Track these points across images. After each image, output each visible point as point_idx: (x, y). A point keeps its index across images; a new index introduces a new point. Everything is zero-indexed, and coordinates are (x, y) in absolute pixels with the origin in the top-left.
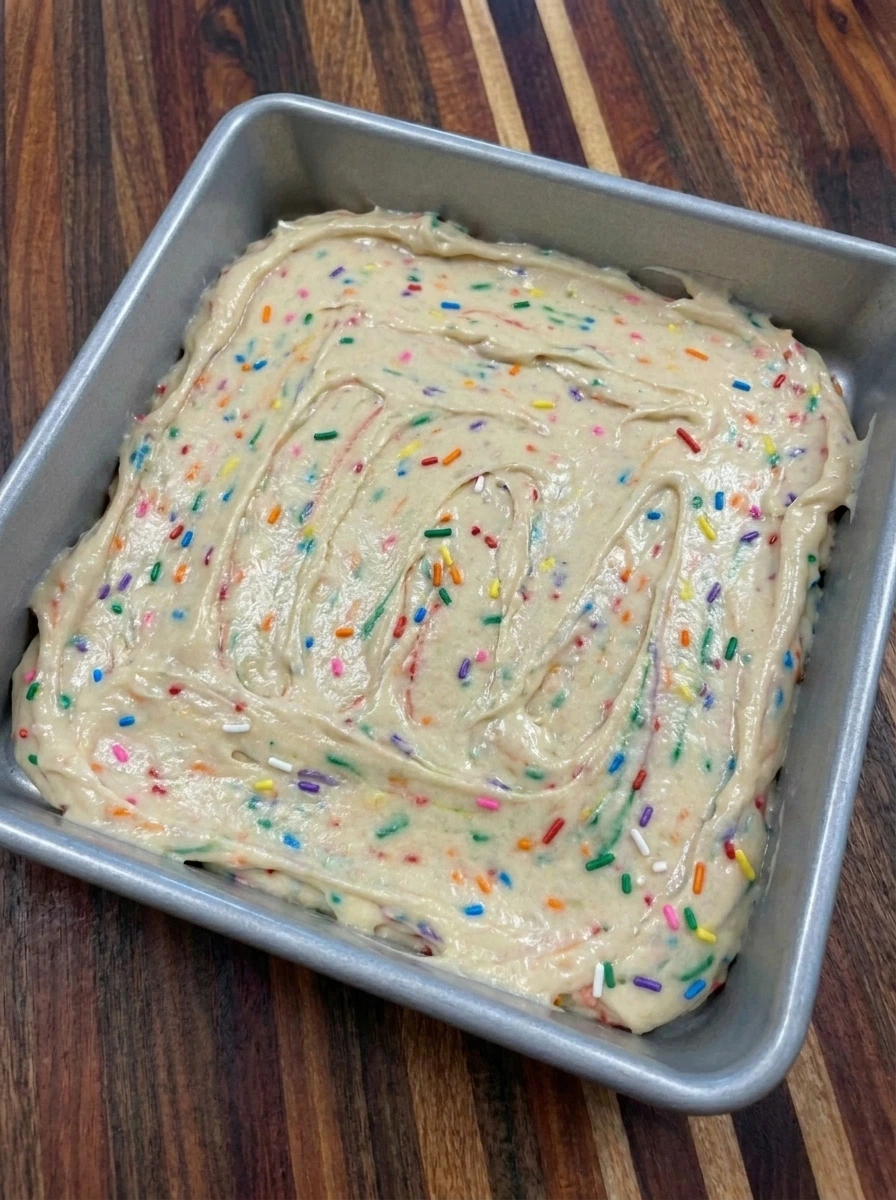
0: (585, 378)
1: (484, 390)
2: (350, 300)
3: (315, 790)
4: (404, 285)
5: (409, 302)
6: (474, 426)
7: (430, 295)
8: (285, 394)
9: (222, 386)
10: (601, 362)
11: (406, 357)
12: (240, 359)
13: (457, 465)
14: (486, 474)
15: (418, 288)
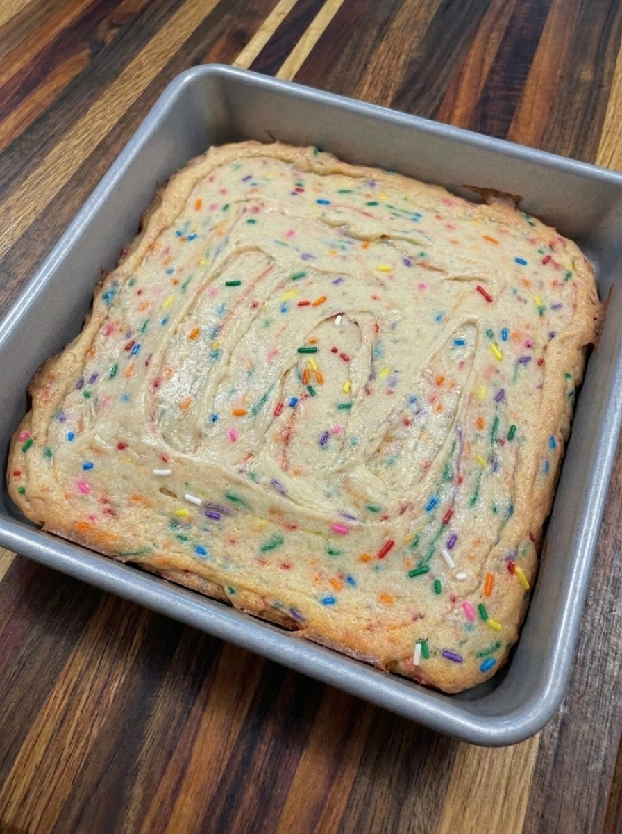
0: (414, 251)
1: (344, 258)
2: (255, 195)
3: (218, 518)
4: (293, 188)
5: (295, 198)
6: (337, 282)
7: (310, 195)
8: (208, 255)
9: (167, 251)
10: (424, 241)
11: (291, 233)
12: (179, 234)
13: (323, 306)
14: (342, 314)
15: (302, 190)
